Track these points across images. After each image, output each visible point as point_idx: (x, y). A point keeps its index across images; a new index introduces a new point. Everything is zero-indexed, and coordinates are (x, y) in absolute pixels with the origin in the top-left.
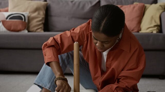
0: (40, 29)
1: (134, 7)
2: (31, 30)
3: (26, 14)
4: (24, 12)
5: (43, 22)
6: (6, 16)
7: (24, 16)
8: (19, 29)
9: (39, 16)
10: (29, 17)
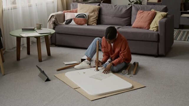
0: (95, 23)
1: (149, 13)
2: (89, 23)
3: (87, 14)
4: (86, 12)
5: (97, 18)
6: (76, 16)
7: (86, 16)
8: (82, 23)
9: (94, 15)
10: (88, 16)
